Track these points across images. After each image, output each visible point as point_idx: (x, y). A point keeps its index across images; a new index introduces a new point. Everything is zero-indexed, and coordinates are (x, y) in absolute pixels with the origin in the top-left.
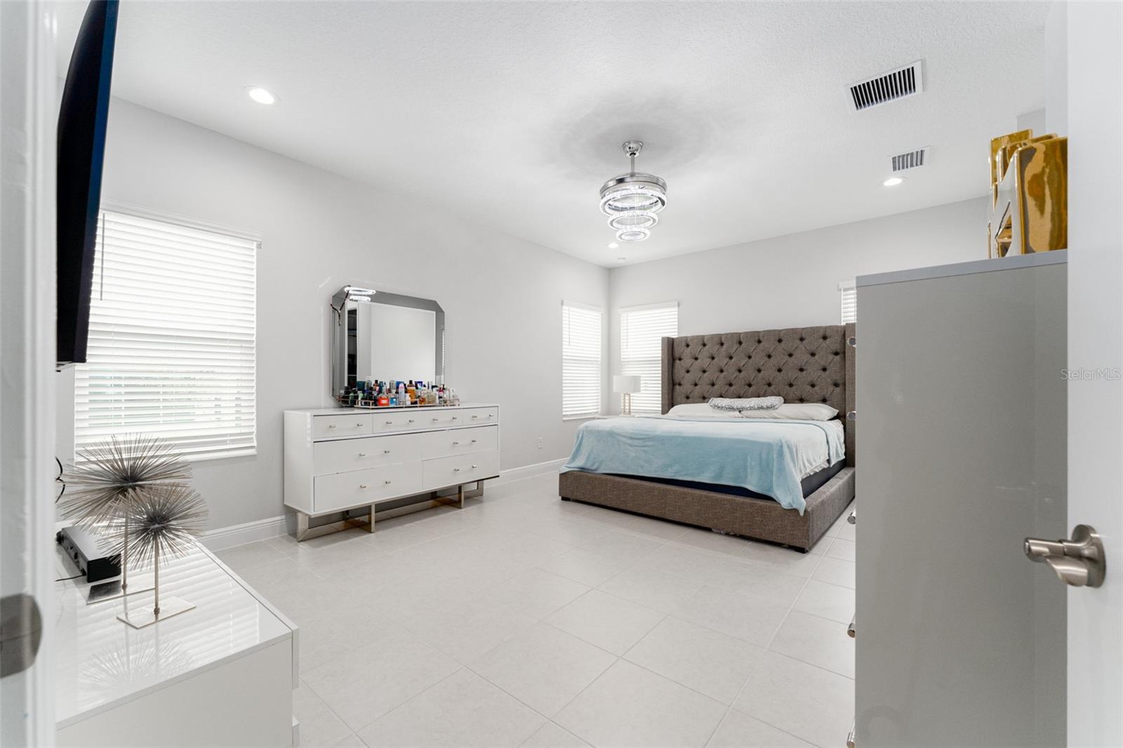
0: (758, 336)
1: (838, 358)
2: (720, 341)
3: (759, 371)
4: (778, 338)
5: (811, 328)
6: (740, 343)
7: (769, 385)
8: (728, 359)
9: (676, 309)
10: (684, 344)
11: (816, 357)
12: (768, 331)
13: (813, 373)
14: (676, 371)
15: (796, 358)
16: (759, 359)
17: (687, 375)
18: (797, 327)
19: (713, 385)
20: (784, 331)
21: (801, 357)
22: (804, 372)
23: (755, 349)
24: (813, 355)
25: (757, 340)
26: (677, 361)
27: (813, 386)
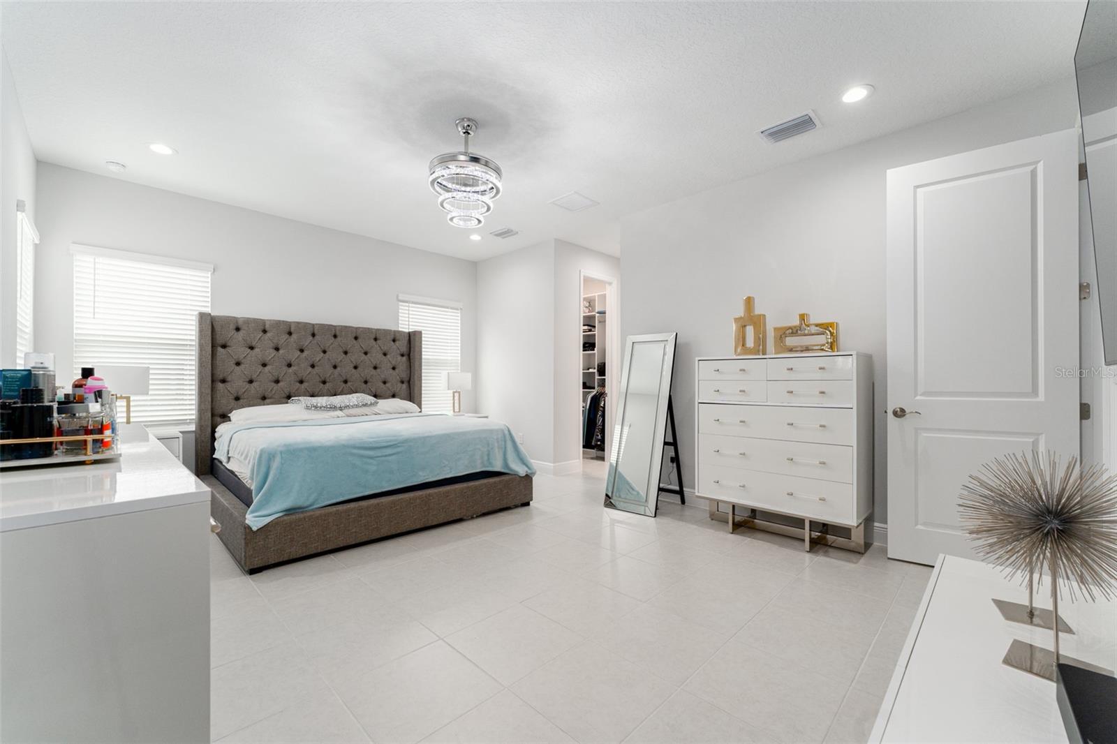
0: (335, 330)
1: (404, 358)
2: (289, 329)
3: (335, 367)
4: (354, 335)
5: (384, 330)
6: (313, 335)
7: (346, 382)
8: (299, 353)
9: (209, 275)
10: (232, 327)
11: (388, 356)
12: (346, 327)
13: (386, 372)
14: (218, 362)
15: (371, 357)
16: (336, 356)
17: (237, 368)
18: (373, 327)
19: (277, 382)
20: (361, 329)
21: (376, 357)
22: (378, 370)
23: (332, 344)
24: (385, 354)
25: (333, 334)
26: (220, 349)
27: (385, 383)
